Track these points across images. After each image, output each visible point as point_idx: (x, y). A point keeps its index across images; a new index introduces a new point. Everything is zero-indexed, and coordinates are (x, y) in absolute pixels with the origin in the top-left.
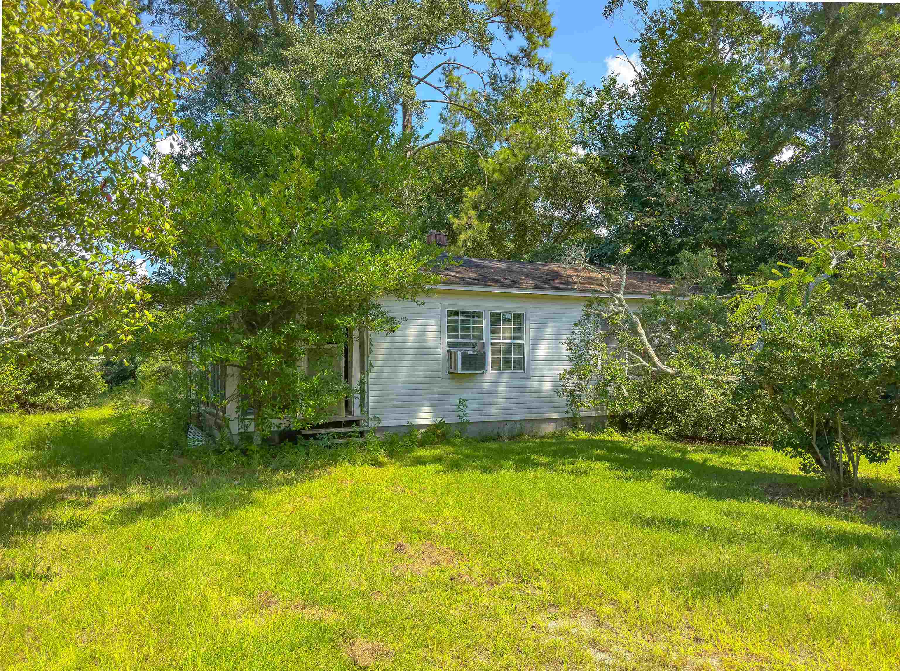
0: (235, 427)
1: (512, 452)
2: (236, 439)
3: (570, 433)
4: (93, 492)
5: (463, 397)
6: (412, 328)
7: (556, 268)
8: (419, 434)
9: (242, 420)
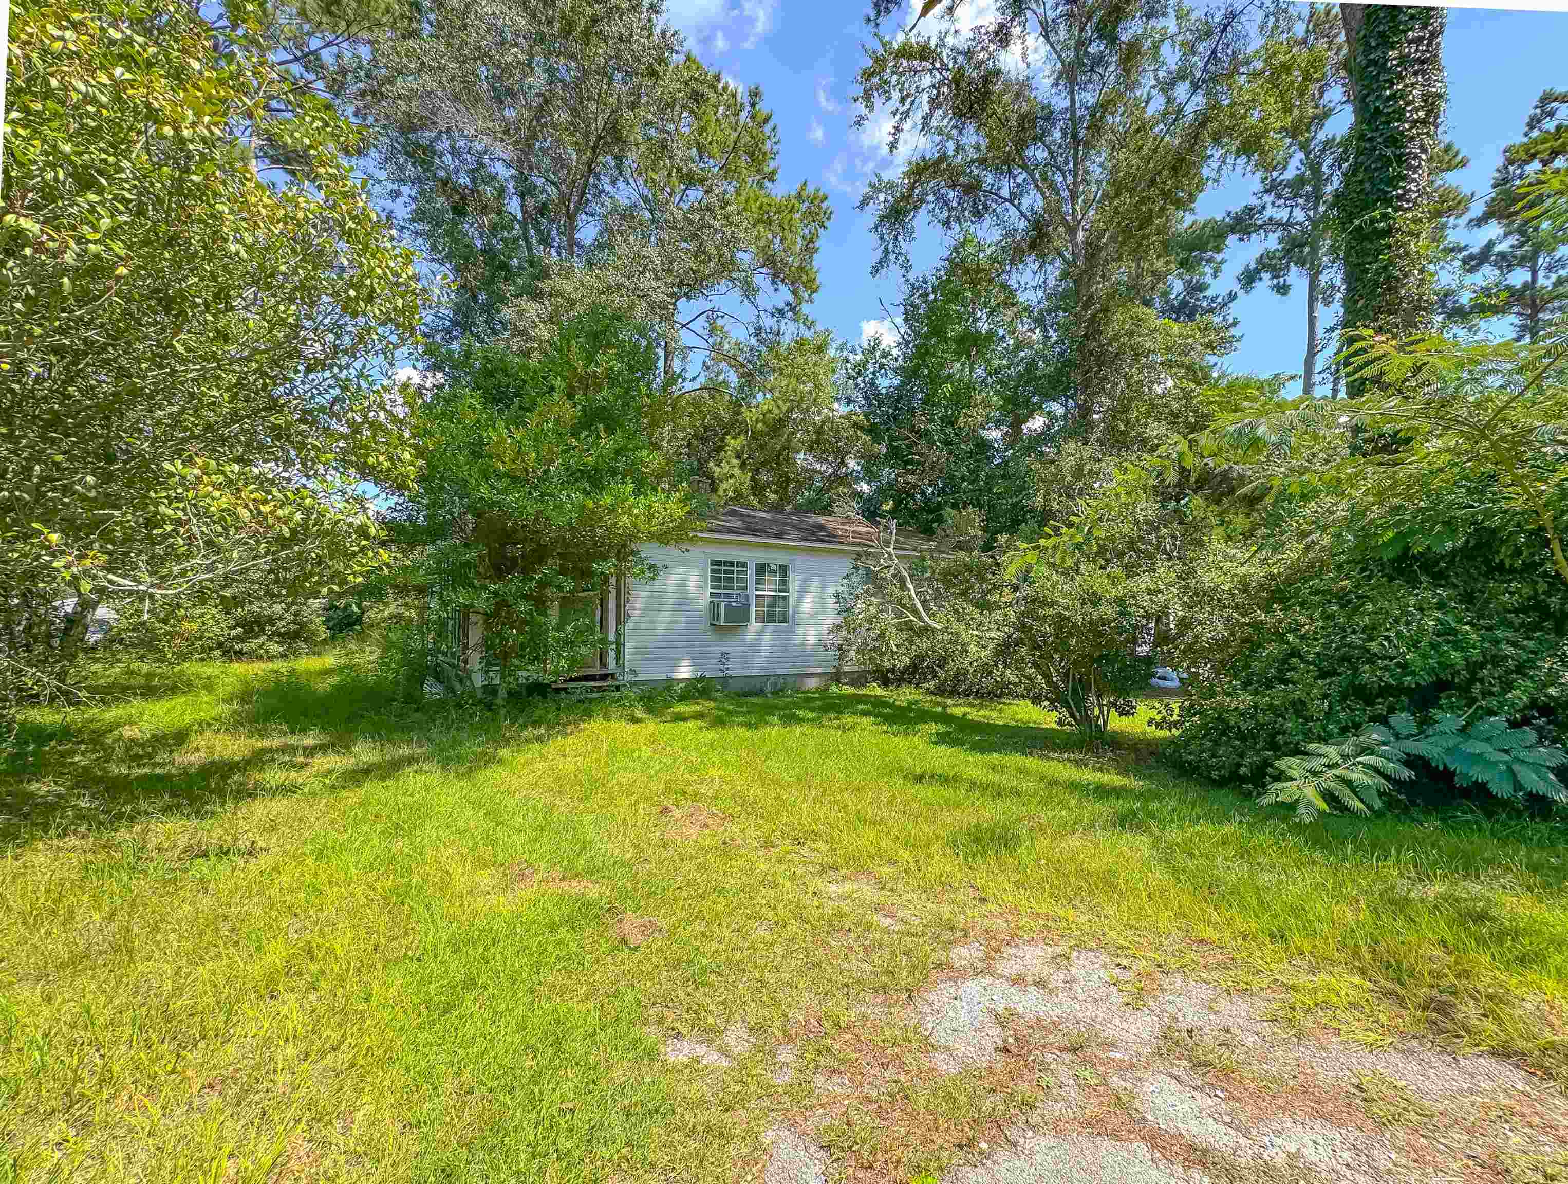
0: (478, 680)
1: (776, 707)
2: (479, 695)
3: (834, 688)
4: (310, 751)
5: (725, 650)
6: (673, 577)
7: (821, 520)
8: (678, 688)
9: (487, 672)
